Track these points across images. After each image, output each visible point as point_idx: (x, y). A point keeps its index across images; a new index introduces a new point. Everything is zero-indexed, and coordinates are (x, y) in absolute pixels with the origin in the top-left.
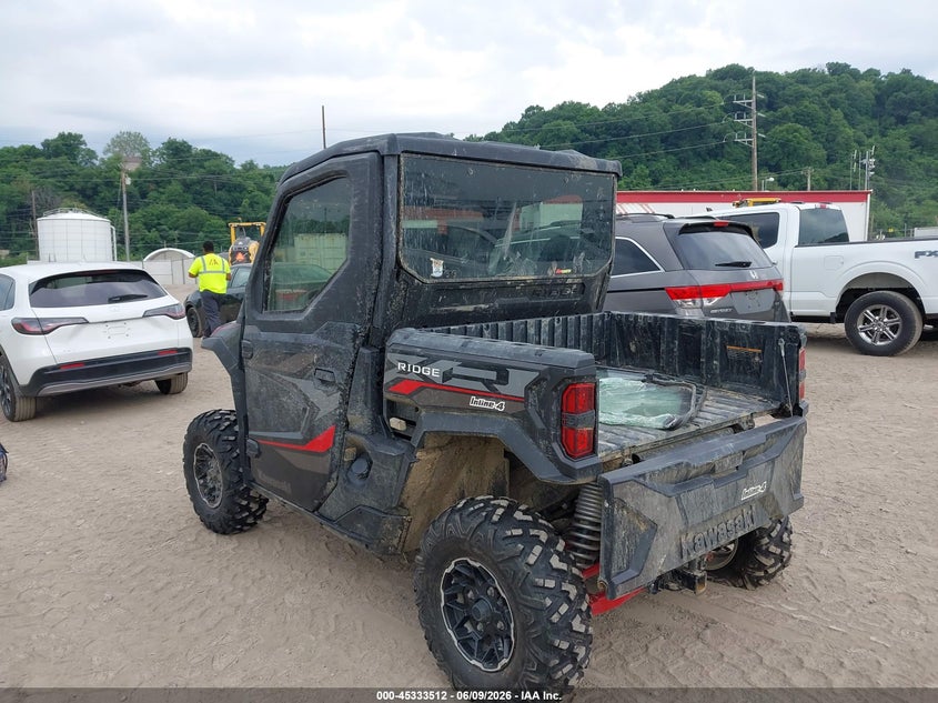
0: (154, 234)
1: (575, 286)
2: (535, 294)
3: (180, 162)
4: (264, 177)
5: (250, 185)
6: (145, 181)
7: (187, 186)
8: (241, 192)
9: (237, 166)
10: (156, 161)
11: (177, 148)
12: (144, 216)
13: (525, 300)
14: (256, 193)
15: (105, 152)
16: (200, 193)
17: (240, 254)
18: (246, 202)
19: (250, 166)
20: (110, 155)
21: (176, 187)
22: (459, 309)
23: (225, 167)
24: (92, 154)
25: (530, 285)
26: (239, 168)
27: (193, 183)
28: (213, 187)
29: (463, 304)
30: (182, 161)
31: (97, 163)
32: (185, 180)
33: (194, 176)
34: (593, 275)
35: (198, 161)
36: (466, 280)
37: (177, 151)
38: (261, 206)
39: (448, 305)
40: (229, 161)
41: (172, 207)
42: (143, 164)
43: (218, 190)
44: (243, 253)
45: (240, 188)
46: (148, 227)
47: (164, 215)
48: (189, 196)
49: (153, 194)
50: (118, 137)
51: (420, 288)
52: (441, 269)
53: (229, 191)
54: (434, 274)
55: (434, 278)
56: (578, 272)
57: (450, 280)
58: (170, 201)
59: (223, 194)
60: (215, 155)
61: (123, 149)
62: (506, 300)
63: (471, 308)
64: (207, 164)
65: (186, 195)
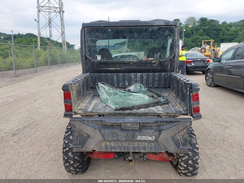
0: (194, 44)
1: (157, 64)
2: (139, 66)
3: (203, 24)
4: (228, 26)
5: (223, 29)
6: (193, 30)
7: (204, 30)
8: (220, 31)
9: (220, 23)
10: (197, 24)
11: (203, 20)
12: (192, 39)
13: (135, 67)
14: (225, 31)
15: (184, 23)
16: (208, 32)
17: (203, 49)
18: (221, 34)
19: (224, 23)
20: (186, 23)
21: (201, 31)
22: (109, 69)
23: (216, 24)
24: (181, 24)
25: (135, 63)
26: (221, 24)
27: (206, 29)
28: (212, 30)
29: (111, 68)
30: (204, 23)
31: (182, 26)
32: (204, 29)
33: (207, 27)
34: (164, 60)
35: (209, 23)
36: (109, 61)
37: (203, 21)
38: (226, 35)
39: (105, 68)
40: (218, 22)
41: (200, 36)
42: (193, 25)
43: (213, 31)
44: (204, 49)
45: (220, 30)
46: (192, 42)
47: (197, 39)
48: (205, 33)
49: (195, 33)
50: (188, 18)
51: (94, 63)
52: (100, 58)
53: (217, 31)
54: (98, 59)
55: (98, 60)
56: (157, 59)
57: (103, 61)
58: (199, 35)
59: (215, 32)
60: (214, 21)
61: (189, 22)
62: (126, 67)
63: (114, 69)
64: (211, 23)
65: (204, 33)
